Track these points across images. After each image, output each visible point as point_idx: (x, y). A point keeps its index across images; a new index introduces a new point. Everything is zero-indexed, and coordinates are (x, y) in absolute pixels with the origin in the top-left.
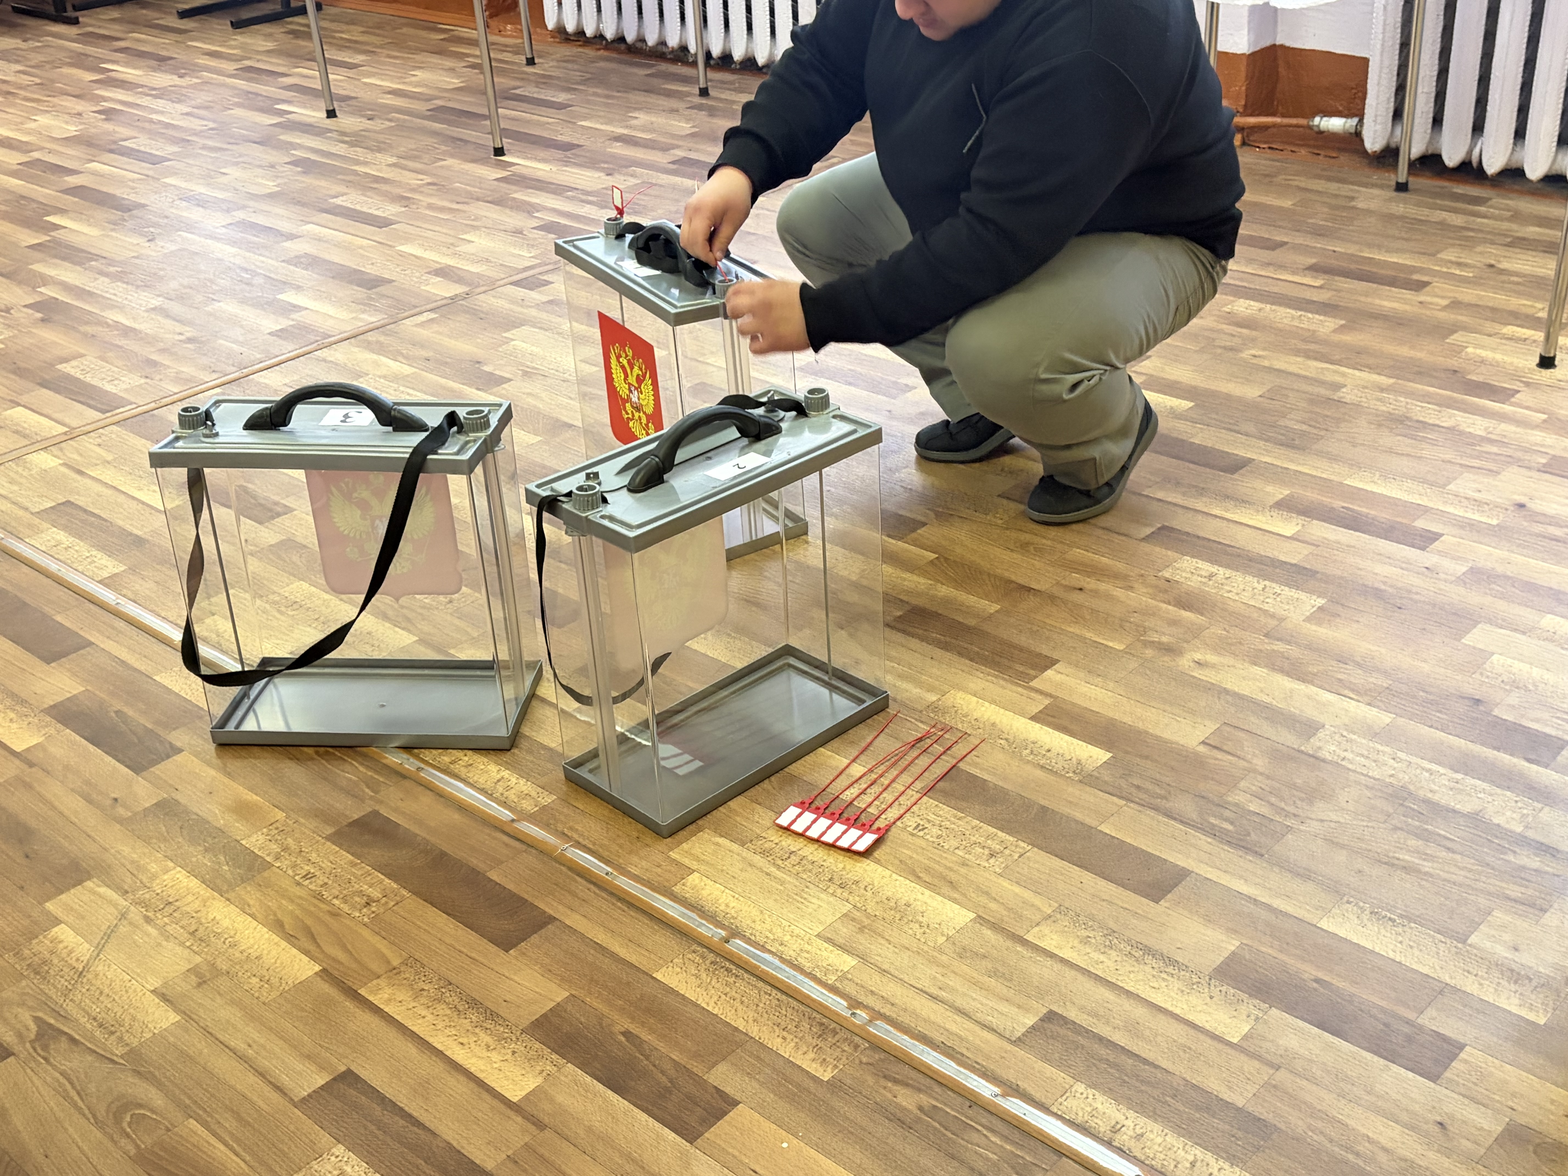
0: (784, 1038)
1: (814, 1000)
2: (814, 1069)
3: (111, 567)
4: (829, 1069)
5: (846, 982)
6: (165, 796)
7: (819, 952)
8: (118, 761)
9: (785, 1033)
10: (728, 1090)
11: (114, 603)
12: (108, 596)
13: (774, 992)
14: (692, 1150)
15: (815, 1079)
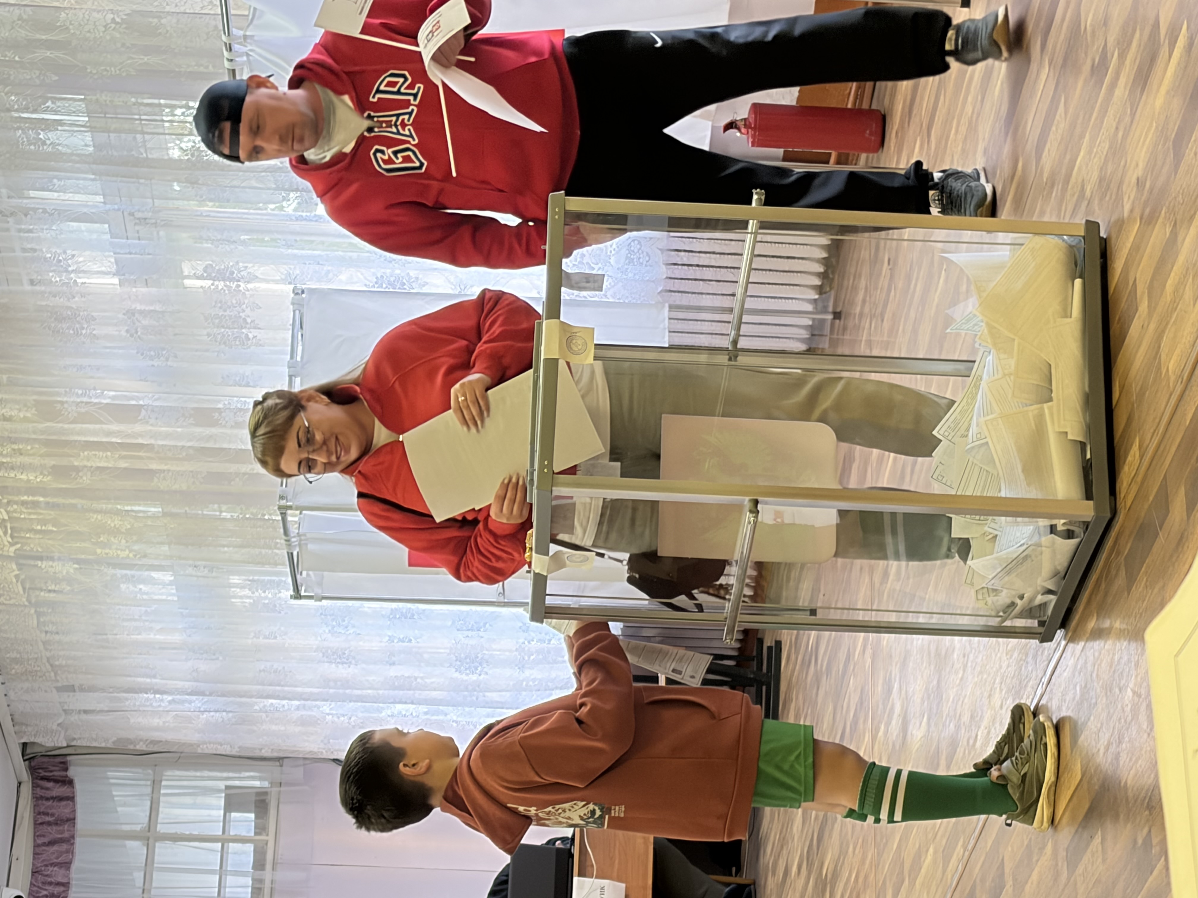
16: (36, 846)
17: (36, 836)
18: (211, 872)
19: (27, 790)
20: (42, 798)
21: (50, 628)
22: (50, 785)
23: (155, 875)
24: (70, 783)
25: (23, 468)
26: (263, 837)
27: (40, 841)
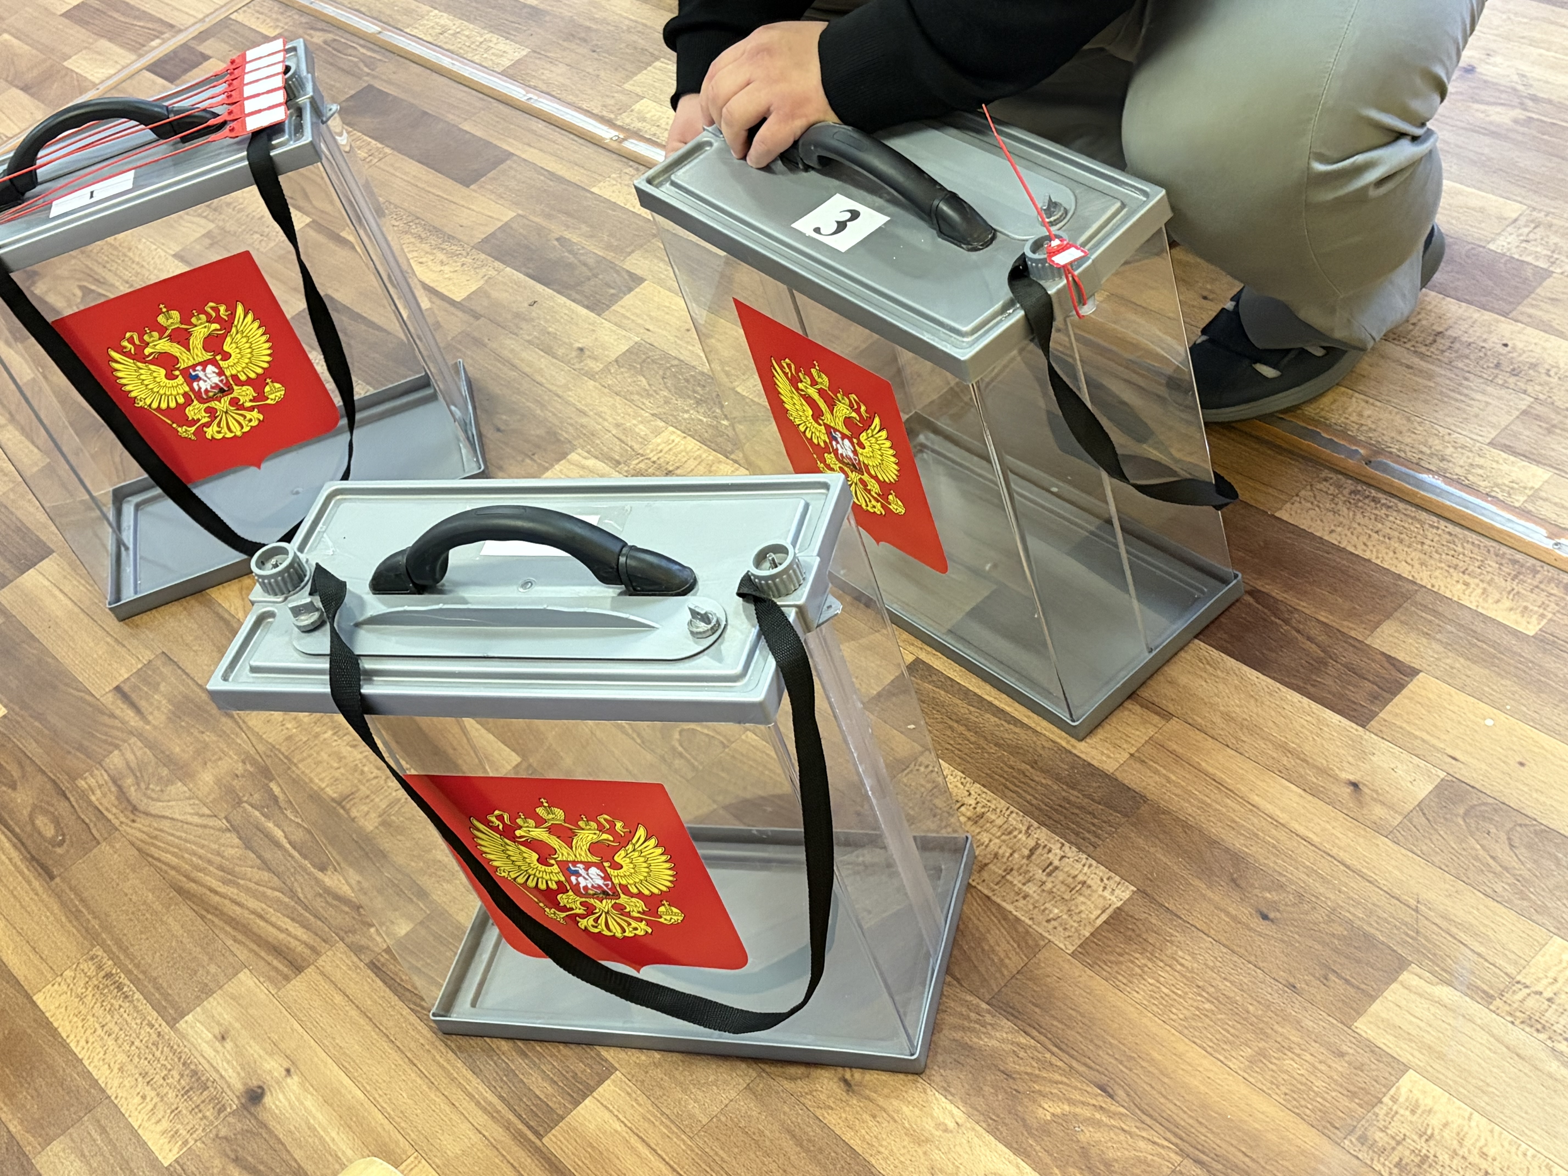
0: (1467, 584)
1: (1500, 531)
2: (1511, 620)
3: (511, 52)
4: (1534, 619)
5: (1540, 502)
6: (637, 339)
7: (1495, 465)
8: (574, 301)
9: (1466, 577)
10: (1401, 656)
11: (524, 99)
12: (517, 92)
13: (1443, 524)
14: (1367, 735)
15: (1515, 633)
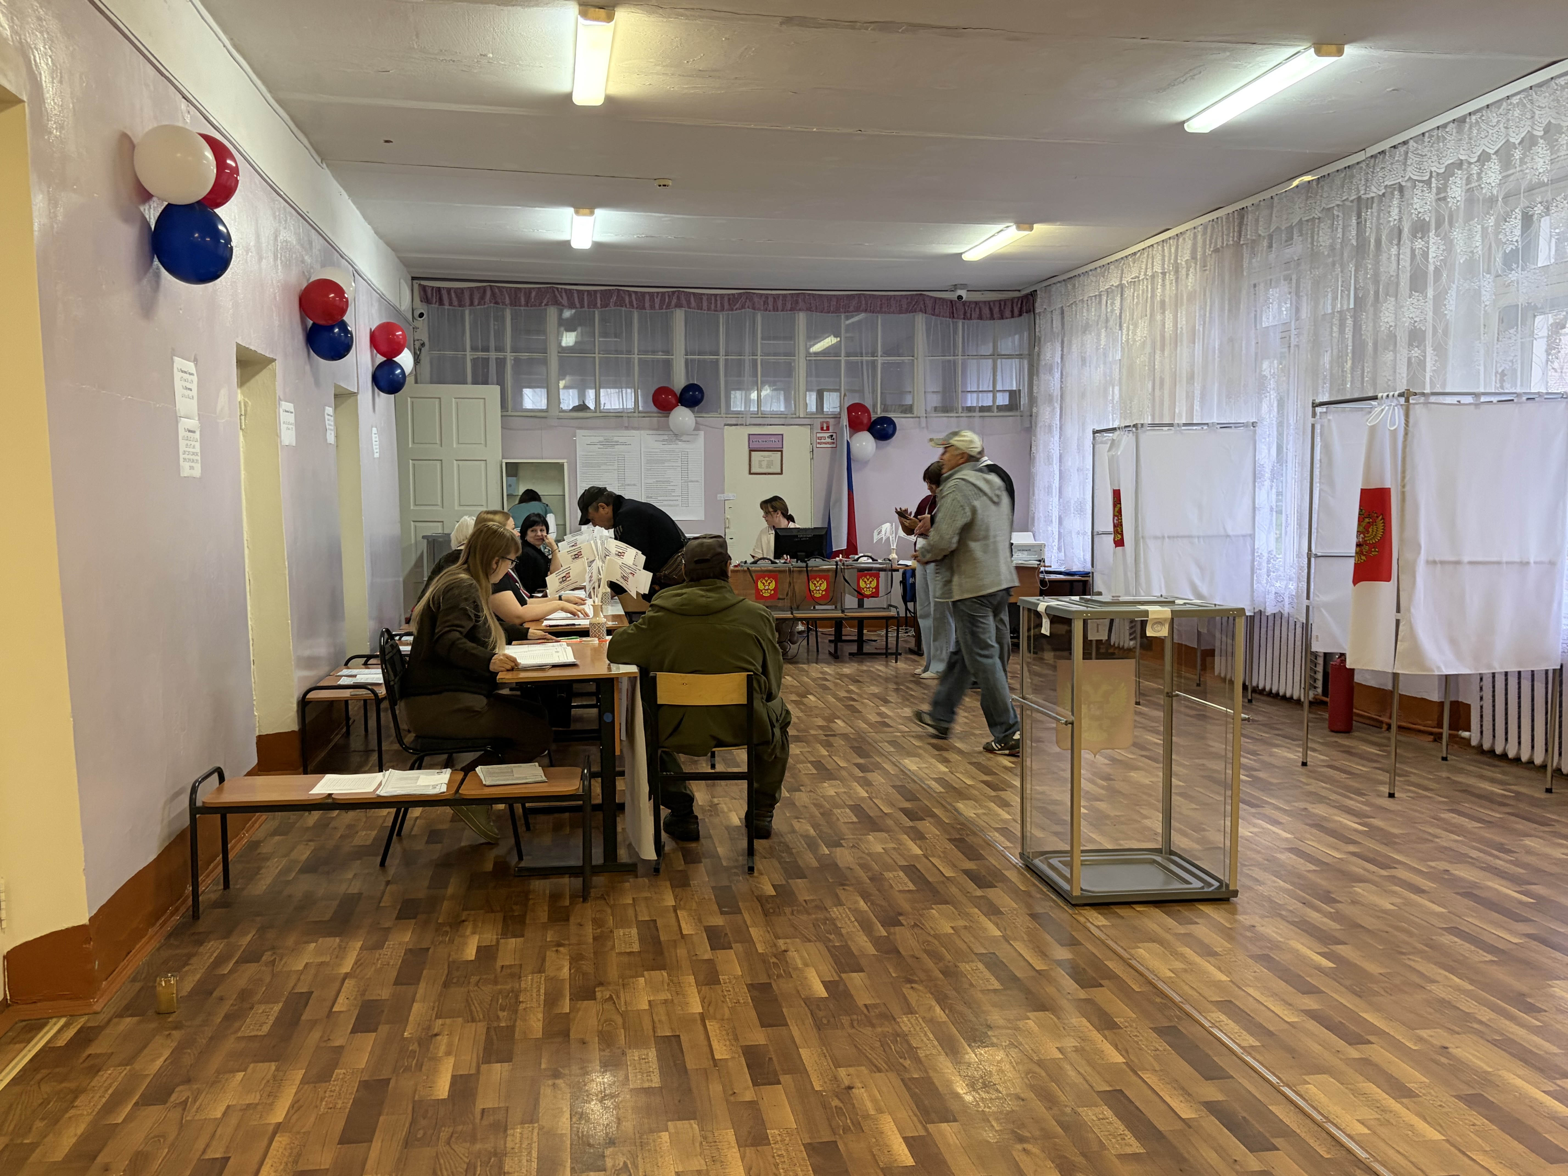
16: (989, 302)
17: (994, 301)
18: (978, 387)
19: (1017, 294)
20: (1013, 303)
21: (1089, 302)
22: (1019, 305)
23: (975, 361)
24: (1020, 315)
25: (1163, 285)
26: (995, 410)
27: (992, 304)
